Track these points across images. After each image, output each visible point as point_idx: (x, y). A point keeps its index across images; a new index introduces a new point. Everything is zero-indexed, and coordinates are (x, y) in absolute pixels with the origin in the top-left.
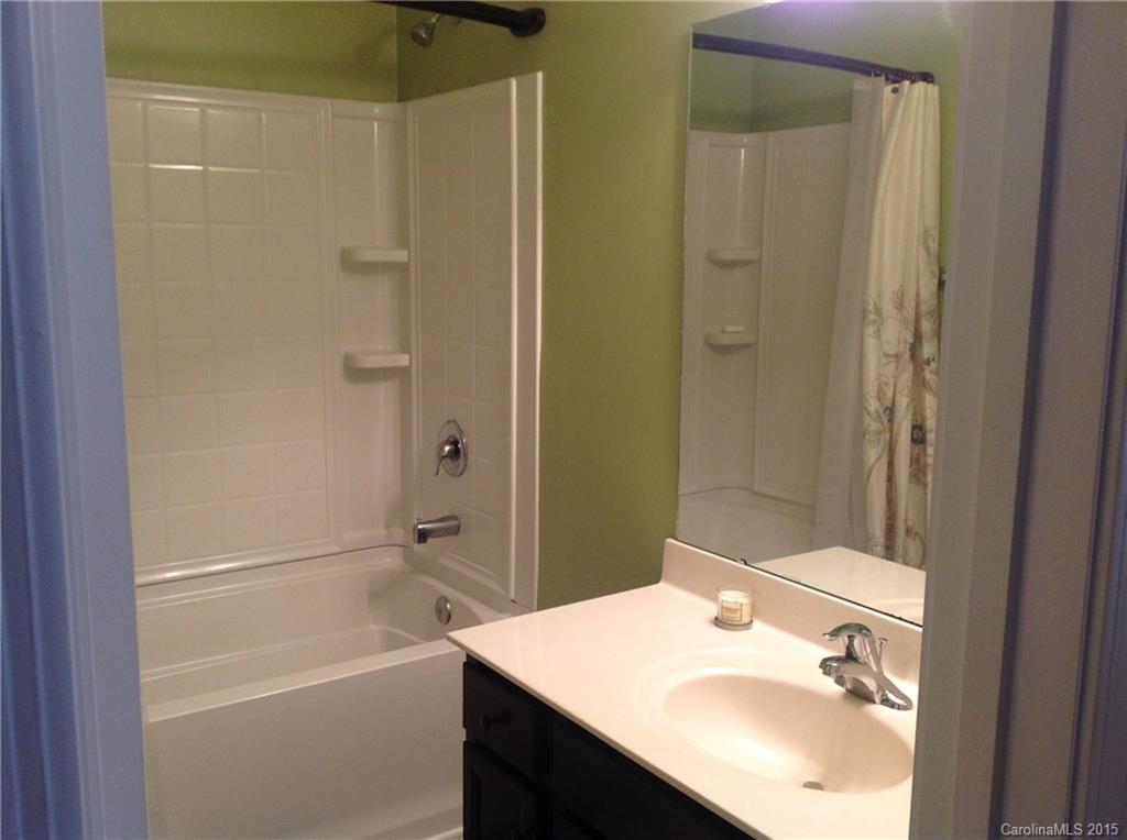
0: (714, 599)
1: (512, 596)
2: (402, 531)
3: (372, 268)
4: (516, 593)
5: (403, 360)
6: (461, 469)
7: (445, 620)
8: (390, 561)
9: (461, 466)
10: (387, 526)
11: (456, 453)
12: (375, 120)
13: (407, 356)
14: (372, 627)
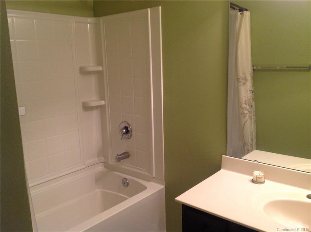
0: (252, 174)
1: (154, 176)
2: (103, 158)
3: (90, 73)
4: (155, 175)
5: (103, 103)
6: (129, 137)
7: (127, 186)
8: (100, 168)
9: (129, 136)
10: (98, 157)
11: (127, 132)
12: (88, 23)
13: (104, 101)
14: (98, 191)
